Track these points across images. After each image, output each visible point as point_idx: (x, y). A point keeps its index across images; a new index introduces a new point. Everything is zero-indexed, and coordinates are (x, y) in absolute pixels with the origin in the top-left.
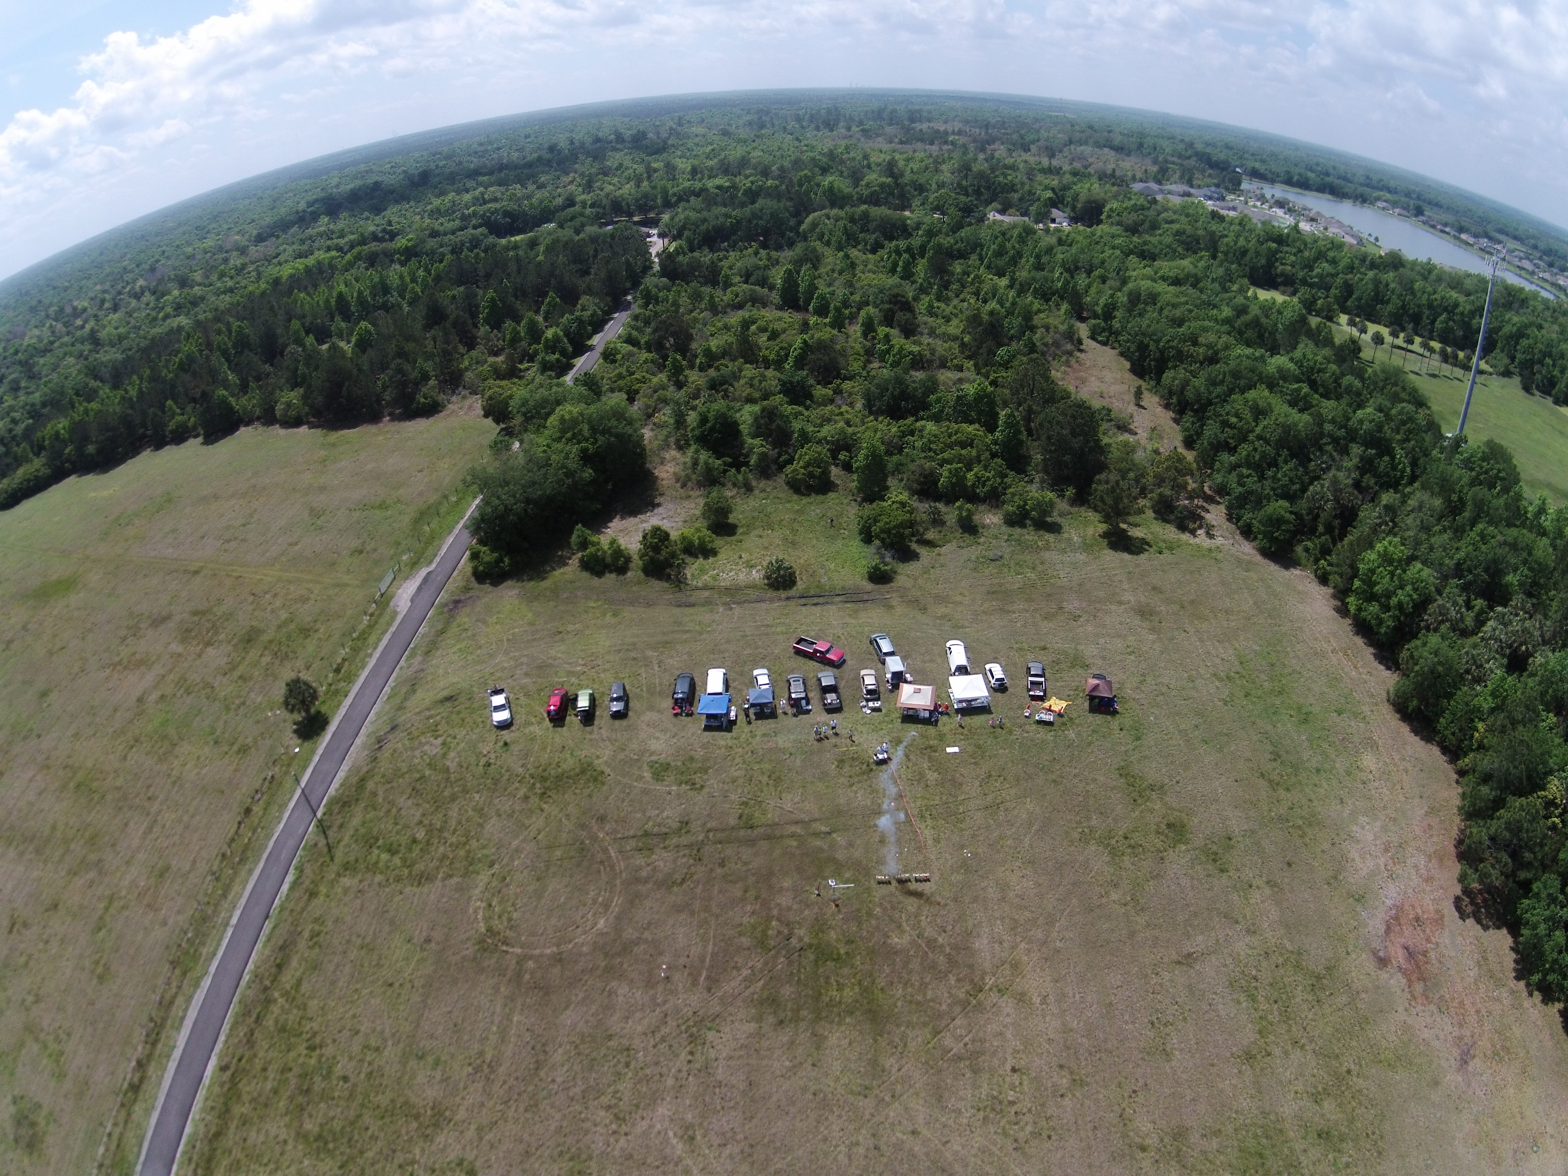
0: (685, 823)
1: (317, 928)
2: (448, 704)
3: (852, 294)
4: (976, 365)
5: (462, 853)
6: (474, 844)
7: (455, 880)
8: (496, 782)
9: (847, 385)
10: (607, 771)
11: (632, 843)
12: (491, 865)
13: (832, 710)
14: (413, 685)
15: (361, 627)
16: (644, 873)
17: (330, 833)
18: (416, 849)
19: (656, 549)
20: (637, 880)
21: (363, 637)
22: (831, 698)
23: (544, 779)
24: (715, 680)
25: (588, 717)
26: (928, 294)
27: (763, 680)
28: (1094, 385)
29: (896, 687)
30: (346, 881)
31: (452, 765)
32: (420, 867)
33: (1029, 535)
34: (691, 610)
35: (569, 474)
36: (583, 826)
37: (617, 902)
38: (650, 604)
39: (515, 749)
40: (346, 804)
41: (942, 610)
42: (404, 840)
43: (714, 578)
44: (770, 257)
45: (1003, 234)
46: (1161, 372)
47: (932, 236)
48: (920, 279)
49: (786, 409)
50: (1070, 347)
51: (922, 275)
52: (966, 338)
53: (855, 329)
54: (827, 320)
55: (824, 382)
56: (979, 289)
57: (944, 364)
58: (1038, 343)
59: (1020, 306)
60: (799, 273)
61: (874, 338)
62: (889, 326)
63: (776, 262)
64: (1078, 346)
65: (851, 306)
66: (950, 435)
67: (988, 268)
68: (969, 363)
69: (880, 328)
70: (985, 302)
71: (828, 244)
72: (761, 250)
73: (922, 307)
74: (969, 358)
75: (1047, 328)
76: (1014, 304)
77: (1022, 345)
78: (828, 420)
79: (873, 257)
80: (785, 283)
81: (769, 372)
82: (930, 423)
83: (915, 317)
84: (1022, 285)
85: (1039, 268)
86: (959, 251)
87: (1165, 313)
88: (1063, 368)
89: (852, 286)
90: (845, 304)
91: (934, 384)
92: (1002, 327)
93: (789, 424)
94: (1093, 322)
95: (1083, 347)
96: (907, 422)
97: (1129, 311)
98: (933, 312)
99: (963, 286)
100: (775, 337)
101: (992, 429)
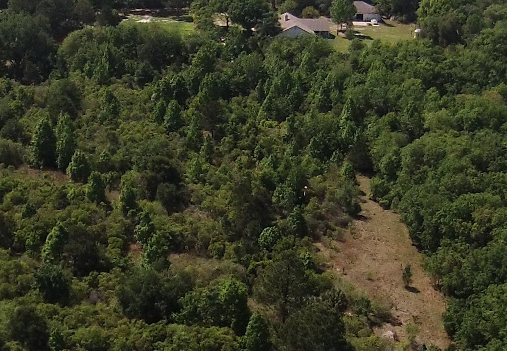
3: (113, 152)
4: (237, 251)
9: (103, 277)
26: (197, 150)
28: (365, 264)
44: (24, 96)
45: (290, 57)
46: (434, 248)
47: (208, 65)
48: (189, 130)
49: (42, 308)
50: (345, 217)
51: (191, 127)
52: (231, 215)
53: (116, 198)
54: (87, 188)
55: (81, 271)
56: (254, 141)
57: (206, 246)
58: (307, 217)
59: (294, 169)
60: (55, 124)
61: (134, 214)
62: (152, 199)
63: (30, 101)
64: (355, 213)
65: (112, 169)
66: (198, 341)
67: (268, 109)
68: (230, 248)
69: (141, 203)
70: (260, 158)
71: (90, 74)
72: (13, 81)
73: (188, 170)
74: (231, 240)
75: (321, 196)
76: (286, 168)
77: (288, 222)
78: (82, 322)
79: (140, 93)
80: (40, 136)
81: (24, 260)
82: (181, 326)
83: (179, 188)
84: (301, 137)
85: (325, 107)
86: (237, 84)
87: (444, 180)
88: (335, 243)
89: (114, 140)
90: (106, 167)
91: (188, 282)
92: (270, 202)
93: (45, 326)
94: (377, 180)
95: (363, 213)
96: (159, 326)
97: (411, 173)
98: (200, 177)
99: (237, 138)
100: (30, 212)
101: (240, 331)
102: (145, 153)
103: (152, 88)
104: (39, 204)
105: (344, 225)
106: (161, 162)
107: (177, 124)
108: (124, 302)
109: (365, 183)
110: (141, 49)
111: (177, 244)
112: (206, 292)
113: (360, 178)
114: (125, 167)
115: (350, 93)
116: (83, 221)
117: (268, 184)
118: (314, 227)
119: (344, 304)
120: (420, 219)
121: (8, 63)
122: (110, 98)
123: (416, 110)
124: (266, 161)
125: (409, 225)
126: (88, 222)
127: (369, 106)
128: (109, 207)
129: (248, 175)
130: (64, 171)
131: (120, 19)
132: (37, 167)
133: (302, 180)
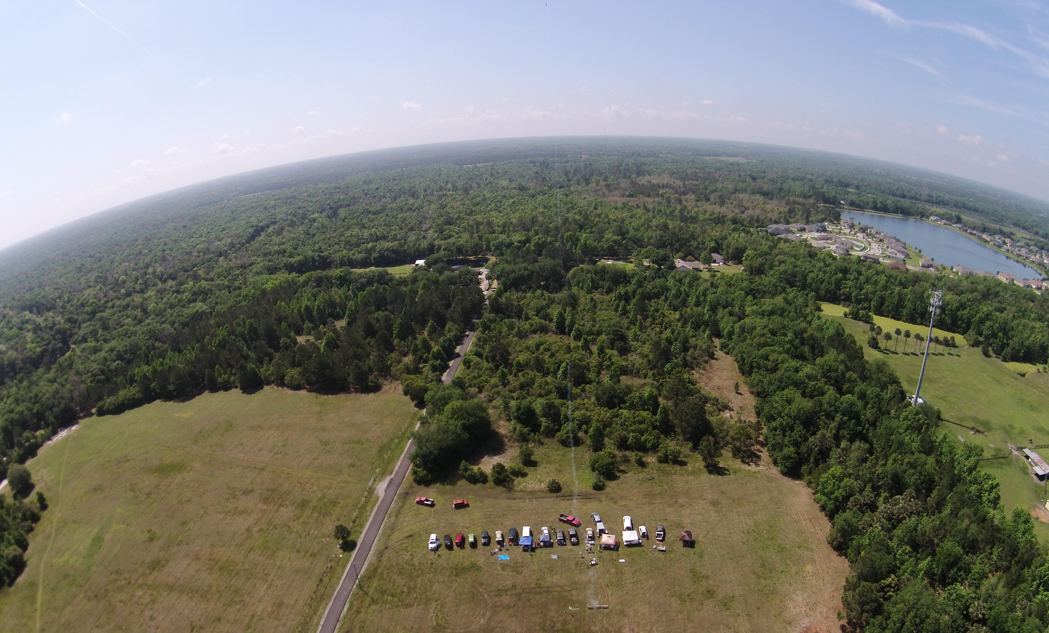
0: (514, 586)
1: (362, 625)
2: (410, 538)
4: (653, 374)
5: (424, 596)
6: (429, 593)
7: (422, 606)
8: (436, 570)
9: (588, 387)
10: (483, 566)
11: (494, 593)
12: (437, 601)
13: (574, 544)
14: (392, 528)
15: (362, 502)
16: (498, 604)
17: (365, 589)
18: (404, 595)
19: (499, 473)
20: (496, 606)
21: (364, 507)
22: (574, 539)
23: (456, 569)
24: (526, 531)
25: (474, 545)
27: (546, 532)
28: (716, 381)
29: (600, 535)
30: (374, 607)
31: (417, 563)
32: (407, 601)
33: (667, 467)
34: (515, 501)
35: (458, 436)
36: (474, 587)
37: (488, 614)
38: (496, 498)
39: (443, 557)
40: (369, 578)
41: (623, 503)
42: (398, 591)
43: (525, 487)
44: (550, 298)
45: (680, 281)
46: (750, 373)
47: (640, 284)
48: (631, 315)
49: (558, 402)
50: (707, 358)
51: (632, 313)
52: (651, 357)
53: (595, 349)
54: (580, 344)
55: (577, 384)
56: (663, 321)
57: (638, 372)
58: (688, 358)
59: (682, 335)
60: (565, 312)
61: (604, 357)
62: (612, 349)
63: (553, 301)
64: (712, 356)
65: (593, 334)
66: (634, 418)
67: (669, 306)
68: (650, 373)
69: (607, 351)
70: (666, 329)
71: (582, 288)
72: (545, 292)
73: (630, 335)
74: (651, 369)
75: (695, 348)
76: (679, 334)
77: (679, 360)
78: (578, 408)
79: (607, 298)
80: (558, 318)
81: (549, 379)
82: (626, 411)
83: (626, 343)
84: (686, 319)
85: (697, 304)
86: (654, 293)
87: (756, 340)
88: (701, 371)
89: (594, 320)
90: (590, 333)
91: (629, 390)
92: (670, 350)
93: (559, 410)
94: (723, 340)
95: (715, 356)
96: (615, 410)
97: (739, 337)
98: (636, 338)
99: (654, 319)
100: (552, 355)
101: (655, 414)
102: (609, 326)
103: (613, 295)
104: (557, 352)
105: (706, 362)
106: (617, 330)
107: (625, 312)
108: (598, 399)
109: (717, 342)
110: (607, 276)
111: (625, 371)
112: (638, 394)
113: (714, 339)
114: (599, 333)
115: (709, 298)
116: (578, 359)
117: (669, 342)
118: (692, 363)
119: (706, 400)
120: (743, 359)
121: (542, 283)
122: (592, 299)
123: (742, 306)
124: (669, 330)
125: (738, 362)
126: (580, 360)
127: (719, 304)
128: (591, 353)
129: (660, 337)
130: (569, 335)
131: (597, 262)
132: (556, 333)
133: (686, 341)
